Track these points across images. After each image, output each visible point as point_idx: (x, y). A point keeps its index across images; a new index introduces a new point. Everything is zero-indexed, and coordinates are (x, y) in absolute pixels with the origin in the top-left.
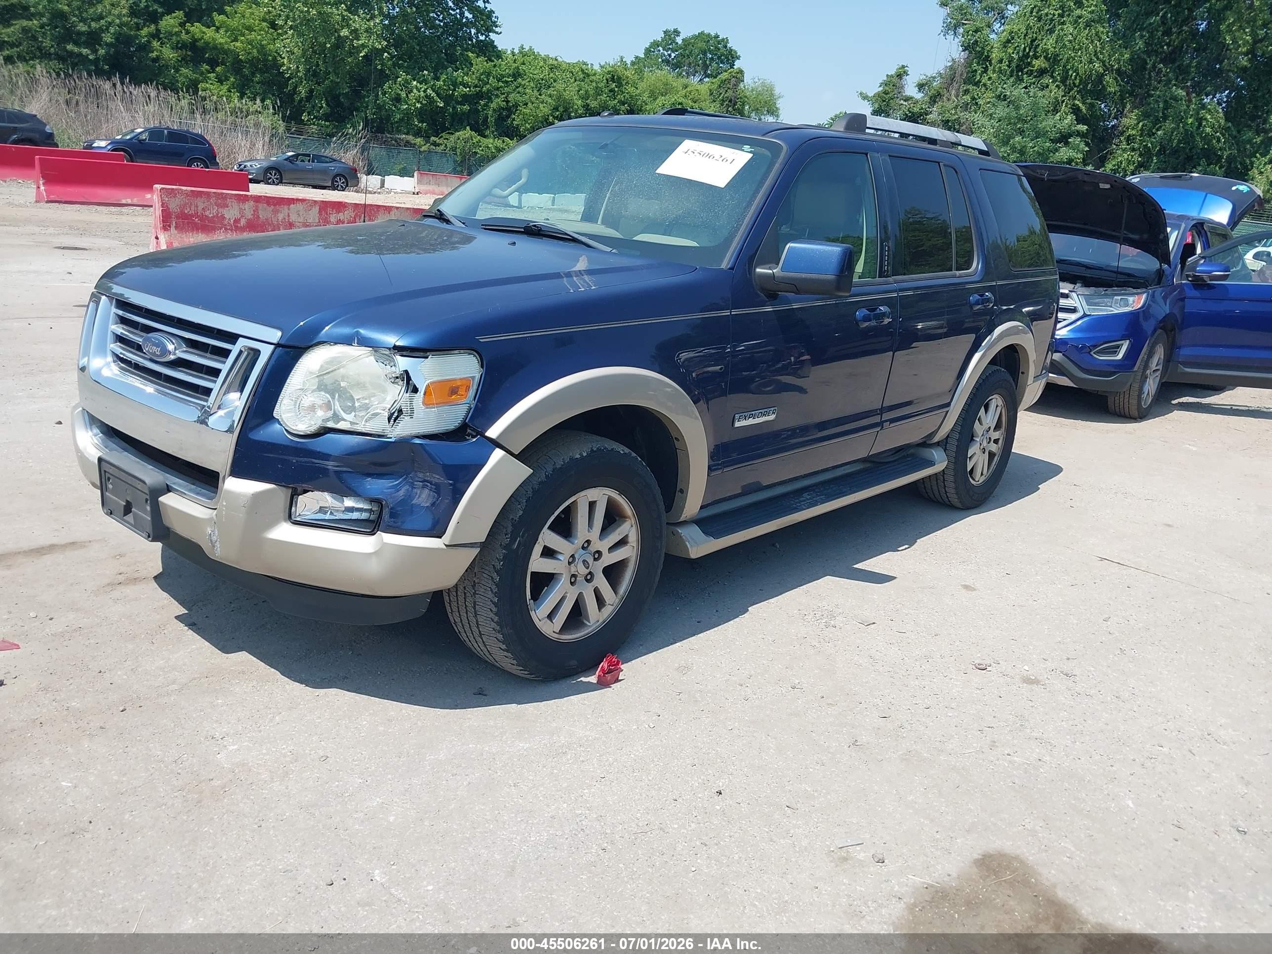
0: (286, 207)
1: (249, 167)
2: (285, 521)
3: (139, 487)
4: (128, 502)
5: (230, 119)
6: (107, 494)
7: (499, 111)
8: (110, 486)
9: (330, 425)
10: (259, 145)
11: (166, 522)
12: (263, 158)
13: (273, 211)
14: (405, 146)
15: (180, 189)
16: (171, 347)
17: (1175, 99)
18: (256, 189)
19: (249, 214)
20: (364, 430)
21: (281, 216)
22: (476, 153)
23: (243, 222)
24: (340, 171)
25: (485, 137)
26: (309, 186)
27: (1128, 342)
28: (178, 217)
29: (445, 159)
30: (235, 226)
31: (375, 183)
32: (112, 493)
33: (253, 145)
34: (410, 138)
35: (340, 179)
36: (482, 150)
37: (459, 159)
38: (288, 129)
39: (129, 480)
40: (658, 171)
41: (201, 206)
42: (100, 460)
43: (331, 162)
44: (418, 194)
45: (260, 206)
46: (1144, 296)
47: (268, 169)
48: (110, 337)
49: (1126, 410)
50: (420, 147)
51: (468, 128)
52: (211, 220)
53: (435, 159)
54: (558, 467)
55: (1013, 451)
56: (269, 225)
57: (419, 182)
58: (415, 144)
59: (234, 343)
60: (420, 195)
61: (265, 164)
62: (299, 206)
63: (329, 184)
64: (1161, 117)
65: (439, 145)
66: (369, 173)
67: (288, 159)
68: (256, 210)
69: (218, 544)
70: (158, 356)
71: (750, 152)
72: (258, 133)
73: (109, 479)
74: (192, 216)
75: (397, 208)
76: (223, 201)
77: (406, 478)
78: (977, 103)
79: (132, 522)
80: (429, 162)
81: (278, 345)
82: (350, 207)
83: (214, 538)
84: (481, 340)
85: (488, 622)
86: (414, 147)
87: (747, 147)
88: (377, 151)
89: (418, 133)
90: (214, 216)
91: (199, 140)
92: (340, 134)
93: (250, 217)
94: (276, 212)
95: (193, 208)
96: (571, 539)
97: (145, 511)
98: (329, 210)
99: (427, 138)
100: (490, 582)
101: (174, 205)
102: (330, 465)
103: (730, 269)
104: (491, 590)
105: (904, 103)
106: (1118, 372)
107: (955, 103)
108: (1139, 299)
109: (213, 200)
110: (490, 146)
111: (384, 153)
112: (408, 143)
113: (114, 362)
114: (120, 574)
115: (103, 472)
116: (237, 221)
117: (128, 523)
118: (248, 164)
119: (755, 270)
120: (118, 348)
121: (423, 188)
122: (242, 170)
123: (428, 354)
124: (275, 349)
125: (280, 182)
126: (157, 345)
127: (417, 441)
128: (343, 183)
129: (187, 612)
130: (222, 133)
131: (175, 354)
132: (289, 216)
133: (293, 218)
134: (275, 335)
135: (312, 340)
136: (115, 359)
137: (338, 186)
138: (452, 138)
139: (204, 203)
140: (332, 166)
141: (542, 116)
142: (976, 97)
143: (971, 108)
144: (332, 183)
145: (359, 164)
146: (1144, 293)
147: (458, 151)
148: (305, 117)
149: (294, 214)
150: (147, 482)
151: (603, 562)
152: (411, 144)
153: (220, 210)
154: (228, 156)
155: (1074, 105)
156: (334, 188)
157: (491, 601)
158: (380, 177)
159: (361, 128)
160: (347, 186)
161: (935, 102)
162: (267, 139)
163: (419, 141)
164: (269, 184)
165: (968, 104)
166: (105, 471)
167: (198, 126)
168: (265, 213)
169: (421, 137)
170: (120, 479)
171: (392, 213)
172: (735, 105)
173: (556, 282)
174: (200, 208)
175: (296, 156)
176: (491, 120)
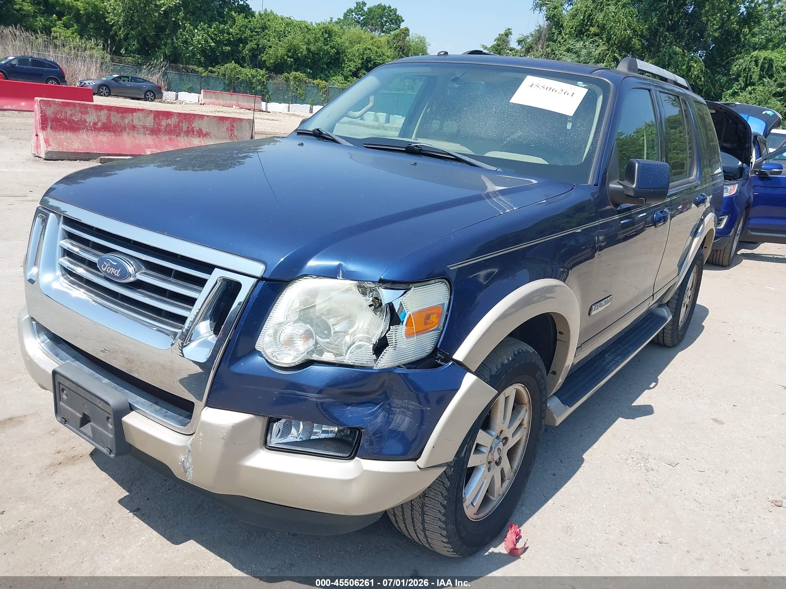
0: (130, 115)
1: (87, 84)
2: (261, 448)
3: (100, 405)
4: (84, 415)
5: (73, 52)
6: (61, 403)
7: (252, 51)
8: (65, 397)
9: (315, 357)
10: (93, 69)
11: (129, 440)
12: (96, 78)
13: (121, 117)
14: (191, 72)
15: (54, 101)
16: (131, 269)
17: (676, 54)
18: (98, 100)
19: (104, 119)
20: (350, 362)
21: (127, 121)
22: (238, 78)
23: (100, 125)
24: (150, 89)
25: (243, 67)
26: (128, 97)
27: (727, 216)
28: (52, 121)
29: (218, 82)
30: (94, 128)
31: (172, 96)
32: (67, 402)
33: (89, 70)
34: (195, 67)
35: (150, 94)
36: (243, 76)
37: (227, 82)
38: (112, 60)
39: (88, 396)
40: (511, 101)
41: (69, 113)
42: (55, 373)
43: (143, 82)
44: (203, 104)
45: (112, 113)
46: (737, 186)
47: (101, 86)
48: (58, 252)
49: (721, 261)
50: (201, 73)
51: (233, 62)
52: (77, 123)
53: (212, 82)
54: (494, 373)
55: (697, 303)
56: (119, 127)
57: (205, 97)
58: (198, 71)
59: (210, 273)
60: (205, 105)
61: (98, 82)
62: (140, 114)
63: (143, 97)
64: (667, 65)
65: (214, 72)
66: (168, 90)
67: (114, 79)
68: (109, 117)
69: (190, 471)
70: (116, 277)
71: (585, 87)
72: (92, 61)
73: (63, 390)
74: (62, 120)
75: (208, 116)
76: (85, 110)
77: (383, 405)
78: (554, 53)
79: (90, 434)
80: (208, 83)
81: (260, 279)
82: (175, 115)
83: (187, 465)
84: (451, 269)
85: (435, 521)
86: (197, 74)
87: (580, 83)
88: (173, 75)
89: (200, 64)
90: (79, 120)
91: (53, 65)
92: (148, 64)
93: (105, 121)
94: (123, 118)
95: (63, 114)
96: (490, 431)
97: (106, 428)
98: (161, 117)
99: (206, 68)
100: (441, 487)
101: (49, 112)
102: (313, 397)
103: (595, 185)
104: (442, 494)
105: (510, 52)
106: (720, 237)
107: (541, 53)
108: (734, 188)
109: (78, 109)
110: (248, 73)
111: (177, 77)
112: (193, 71)
113: (63, 275)
114: (59, 452)
115: (57, 384)
116: (95, 124)
117: (85, 434)
118: (87, 82)
119: (608, 185)
120: (65, 262)
121: (207, 100)
122: (82, 86)
123: (411, 286)
124: (258, 282)
125: (109, 95)
126: (116, 267)
127: (399, 371)
128: (152, 96)
129: (128, 494)
130: (68, 61)
131: (135, 277)
132: (132, 121)
133: (136, 122)
134: (258, 269)
135: (298, 272)
136: (64, 272)
137: (149, 98)
138: (222, 68)
139: (71, 111)
140: (144, 85)
141: (280, 56)
142: (554, 49)
143: (551, 57)
144: (145, 96)
145: (161, 84)
146: (736, 183)
147: (227, 76)
148: (123, 51)
149: (136, 119)
150: (110, 403)
151: (508, 446)
152: (196, 71)
153: (83, 116)
154: (72, 76)
155: (614, 56)
156: (146, 99)
157: (441, 504)
158: (175, 93)
159: (162, 60)
160: (155, 98)
161: (529, 52)
162: (98, 65)
163: (200, 69)
164: (102, 96)
165: (549, 54)
166: (59, 383)
167: (51, 56)
168: (115, 118)
169: (202, 67)
170: (77, 393)
171: (204, 119)
172: (403, 51)
173: (481, 202)
174: (68, 114)
175: (120, 77)
176: (247, 58)
